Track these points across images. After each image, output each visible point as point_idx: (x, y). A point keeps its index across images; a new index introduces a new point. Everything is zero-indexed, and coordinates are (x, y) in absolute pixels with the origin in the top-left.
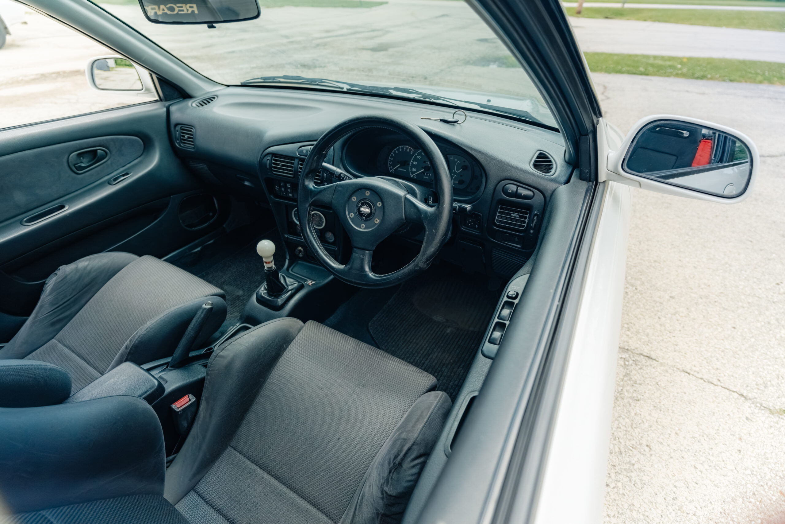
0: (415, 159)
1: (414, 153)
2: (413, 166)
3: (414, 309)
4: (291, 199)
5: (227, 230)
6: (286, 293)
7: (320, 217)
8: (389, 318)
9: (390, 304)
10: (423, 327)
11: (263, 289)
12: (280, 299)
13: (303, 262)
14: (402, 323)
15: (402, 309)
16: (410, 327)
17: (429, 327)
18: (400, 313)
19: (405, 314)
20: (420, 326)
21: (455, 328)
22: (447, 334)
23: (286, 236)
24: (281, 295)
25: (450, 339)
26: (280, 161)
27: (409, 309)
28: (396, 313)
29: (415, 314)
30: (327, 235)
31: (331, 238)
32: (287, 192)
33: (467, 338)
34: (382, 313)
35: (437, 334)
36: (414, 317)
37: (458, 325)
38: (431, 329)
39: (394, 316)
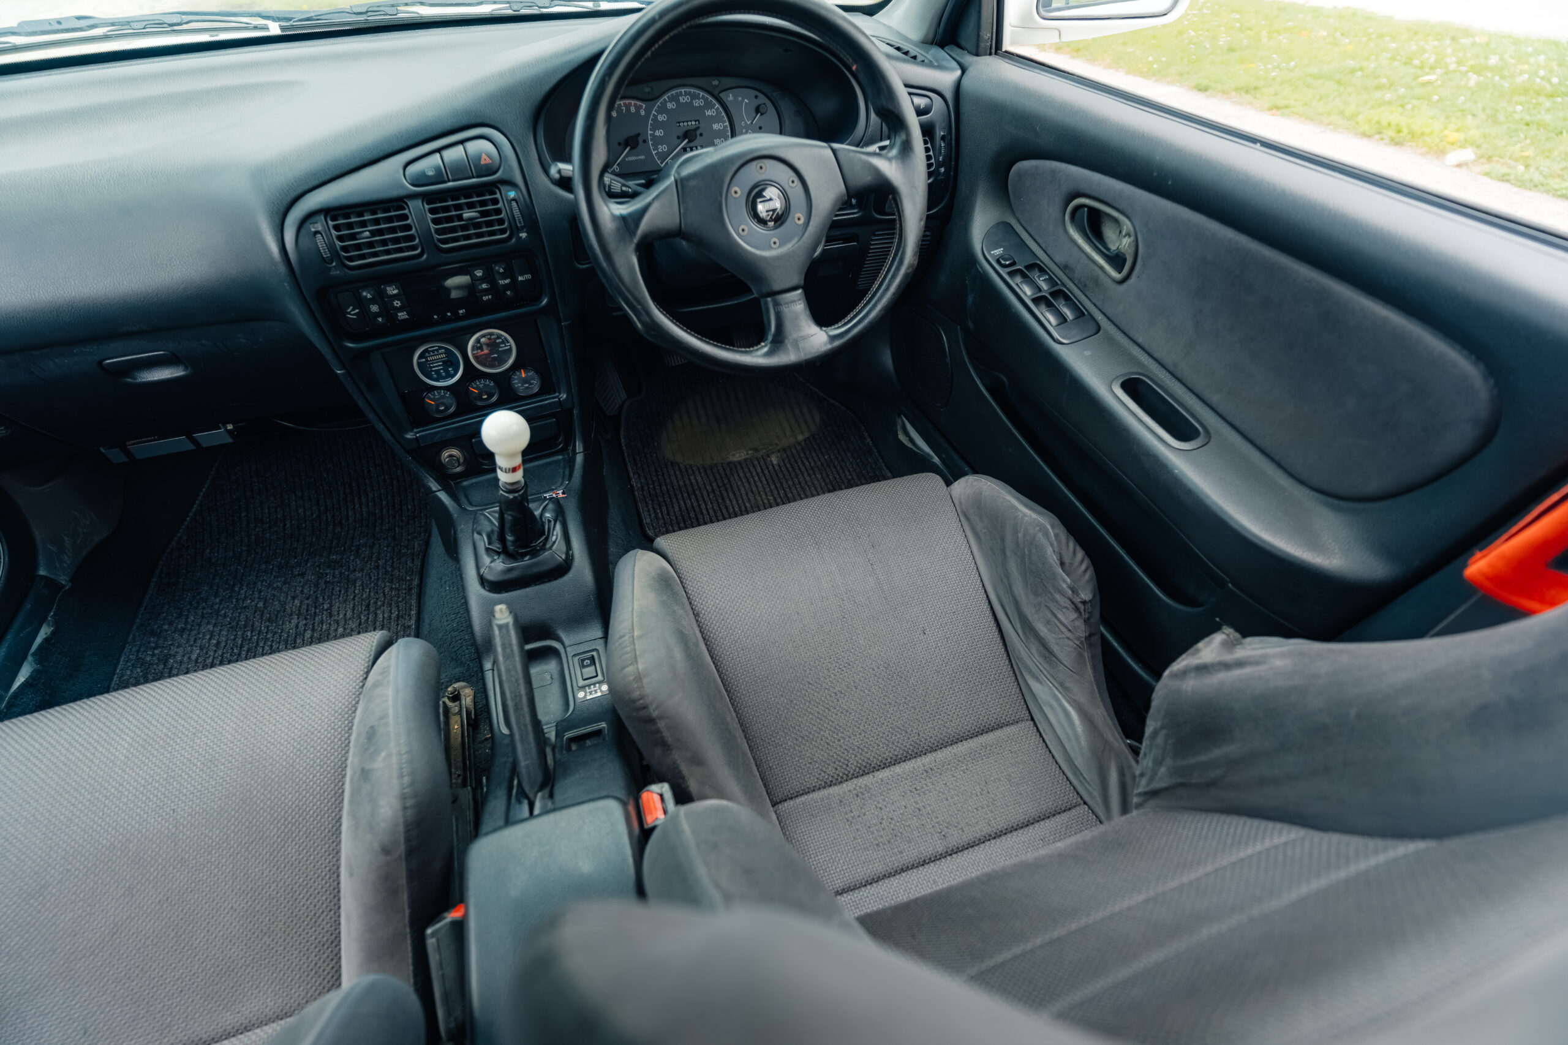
0: (657, 125)
1: (648, 111)
2: (657, 141)
3: (686, 467)
4: (405, 326)
5: (63, 579)
6: (554, 530)
7: (500, 340)
8: (666, 505)
9: (639, 485)
10: (735, 480)
11: (486, 560)
12: (554, 547)
13: (474, 480)
14: (696, 496)
15: (668, 481)
16: (718, 493)
17: (741, 475)
18: (673, 487)
19: (681, 483)
20: (729, 481)
21: (779, 451)
22: (779, 465)
23: (409, 436)
24: (547, 539)
25: (790, 469)
26: (363, 224)
27: (678, 473)
28: (668, 491)
29: (697, 473)
30: (516, 381)
31: (527, 385)
32: (387, 310)
33: (808, 453)
34: (647, 507)
35: (764, 475)
36: (702, 478)
37: (777, 445)
38: (748, 475)
39: (670, 497)
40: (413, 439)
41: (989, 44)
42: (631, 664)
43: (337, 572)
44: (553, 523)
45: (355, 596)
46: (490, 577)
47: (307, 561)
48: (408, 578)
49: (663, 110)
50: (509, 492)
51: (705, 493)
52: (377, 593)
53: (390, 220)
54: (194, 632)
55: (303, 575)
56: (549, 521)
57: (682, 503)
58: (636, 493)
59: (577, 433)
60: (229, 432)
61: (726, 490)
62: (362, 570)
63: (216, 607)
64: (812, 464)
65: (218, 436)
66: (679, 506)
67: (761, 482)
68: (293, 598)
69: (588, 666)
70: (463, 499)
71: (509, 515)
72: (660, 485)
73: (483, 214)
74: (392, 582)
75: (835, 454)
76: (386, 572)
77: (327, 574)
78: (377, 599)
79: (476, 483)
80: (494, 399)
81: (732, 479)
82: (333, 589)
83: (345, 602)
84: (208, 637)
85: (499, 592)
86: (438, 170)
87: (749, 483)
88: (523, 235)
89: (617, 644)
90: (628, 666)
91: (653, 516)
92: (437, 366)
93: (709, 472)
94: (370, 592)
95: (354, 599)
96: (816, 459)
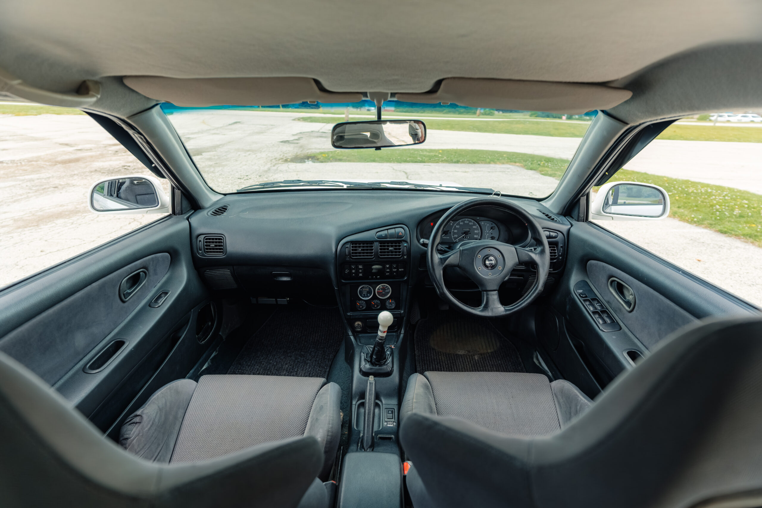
0: (455, 229)
1: (453, 224)
2: (454, 233)
3: (438, 352)
4: (361, 278)
5: (224, 337)
6: (389, 358)
7: (387, 288)
8: (427, 365)
9: (418, 354)
10: (458, 362)
11: (363, 363)
12: (388, 365)
13: (363, 335)
14: (440, 365)
15: (430, 355)
16: (450, 365)
17: (461, 360)
18: (431, 358)
19: (435, 358)
20: (455, 362)
21: (479, 354)
22: (478, 360)
23: (349, 314)
24: (386, 361)
25: (483, 363)
26: (360, 247)
27: (434, 353)
28: (429, 360)
29: (442, 355)
30: (387, 303)
31: (390, 305)
32: (357, 272)
33: (491, 358)
34: (419, 363)
35: (471, 363)
36: (444, 357)
37: (478, 351)
38: (464, 361)
39: (429, 362)
40: (349, 315)
41: (583, 218)
42: (410, 411)
43: (302, 359)
44: (389, 356)
45: (306, 369)
46: (363, 369)
47: (293, 352)
48: (325, 368)
49: (458, 224)
50: (380, 339)
51: (444, 364)
52: (314, 370)
53: (367, 247)
54: (253, 367)
55: (291, 356)
56: (388, 355)
57: (434, 366)
58: (416, 357)
59: (403, 326)
60: (287, 300)
61: (454, 365)
62: (310, 360)
63: (261, 360)
64: (493, 363)
65: (283, 301)
66: (433, 367)
67: (469, 365)
68: (286, 364)
69: (390, 414)
70: (358, 341)
71: (377, 348)
72: (426, 356)
73: (395, 249)
74: (319, 367)
75: (503, 362)
76: (318, 363)
77: (299, 358)
78: (313, 372)
79: (364, 336)
80: (379, 307)
81: (457, 361)
82: (299, 364)
83: (302, 370)
84: (256, 370)
85: (365, 376)
86: (386, 235)
87: (464, 365)
88: (405, 257)
89: (407, 402)
90: (409, 411)
91: (421, 368)
92: (365, 293)
93: (447, 356)
94: (311, 369)
95: (305, 370)
96: (495, 361)
